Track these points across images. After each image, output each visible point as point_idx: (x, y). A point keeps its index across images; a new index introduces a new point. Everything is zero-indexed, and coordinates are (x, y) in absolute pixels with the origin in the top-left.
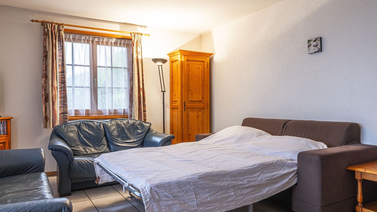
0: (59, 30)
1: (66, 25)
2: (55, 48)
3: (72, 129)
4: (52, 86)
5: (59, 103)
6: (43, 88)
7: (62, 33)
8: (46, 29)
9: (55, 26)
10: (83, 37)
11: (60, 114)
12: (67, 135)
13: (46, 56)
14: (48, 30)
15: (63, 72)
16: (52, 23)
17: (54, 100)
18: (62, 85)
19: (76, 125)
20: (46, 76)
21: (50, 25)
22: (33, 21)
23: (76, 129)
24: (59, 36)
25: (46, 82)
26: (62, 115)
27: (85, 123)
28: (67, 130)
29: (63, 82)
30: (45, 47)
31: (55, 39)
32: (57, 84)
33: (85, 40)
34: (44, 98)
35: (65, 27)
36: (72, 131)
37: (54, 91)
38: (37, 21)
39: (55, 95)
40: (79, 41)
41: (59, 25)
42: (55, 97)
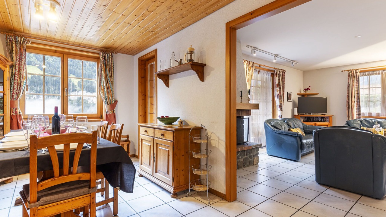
0: (356, 73)
1: (360, 69)
2: (354, 82)
3: (357, 122)
4: (352, 101)
5: (355, 109)
6: (347, 102)
7: (359, 74)
8: (349, 74)
9: (353, 71)
10: (374, 72)
11: (356, 115)
12: (353, 124)
13: (349, 87)
14: (350, 74)
15: (358, 94)
16: (352, 70)
17: (353, 108)
18: (358, 100)
19: (360, 121)
20: (348, 96)
21: (351, 71)
22: (342, 71)
23: (359, 122)
24: (356, 75)
25: (349, 99)
26: (358, 115)
27: (365, 120)
28: (353, 122)
29: (358, 98)
30: (348, 82)
31: (354, 77)
32: (354, 99)
33: (376, 73)
34: (347, 107)
35: (360, 70)
36: (356, 123)
37: (352, 104)
38: (344, 71)
39: (353, 105)
40: (373, 74)
41: (356, 70)
42: (353, 107)
